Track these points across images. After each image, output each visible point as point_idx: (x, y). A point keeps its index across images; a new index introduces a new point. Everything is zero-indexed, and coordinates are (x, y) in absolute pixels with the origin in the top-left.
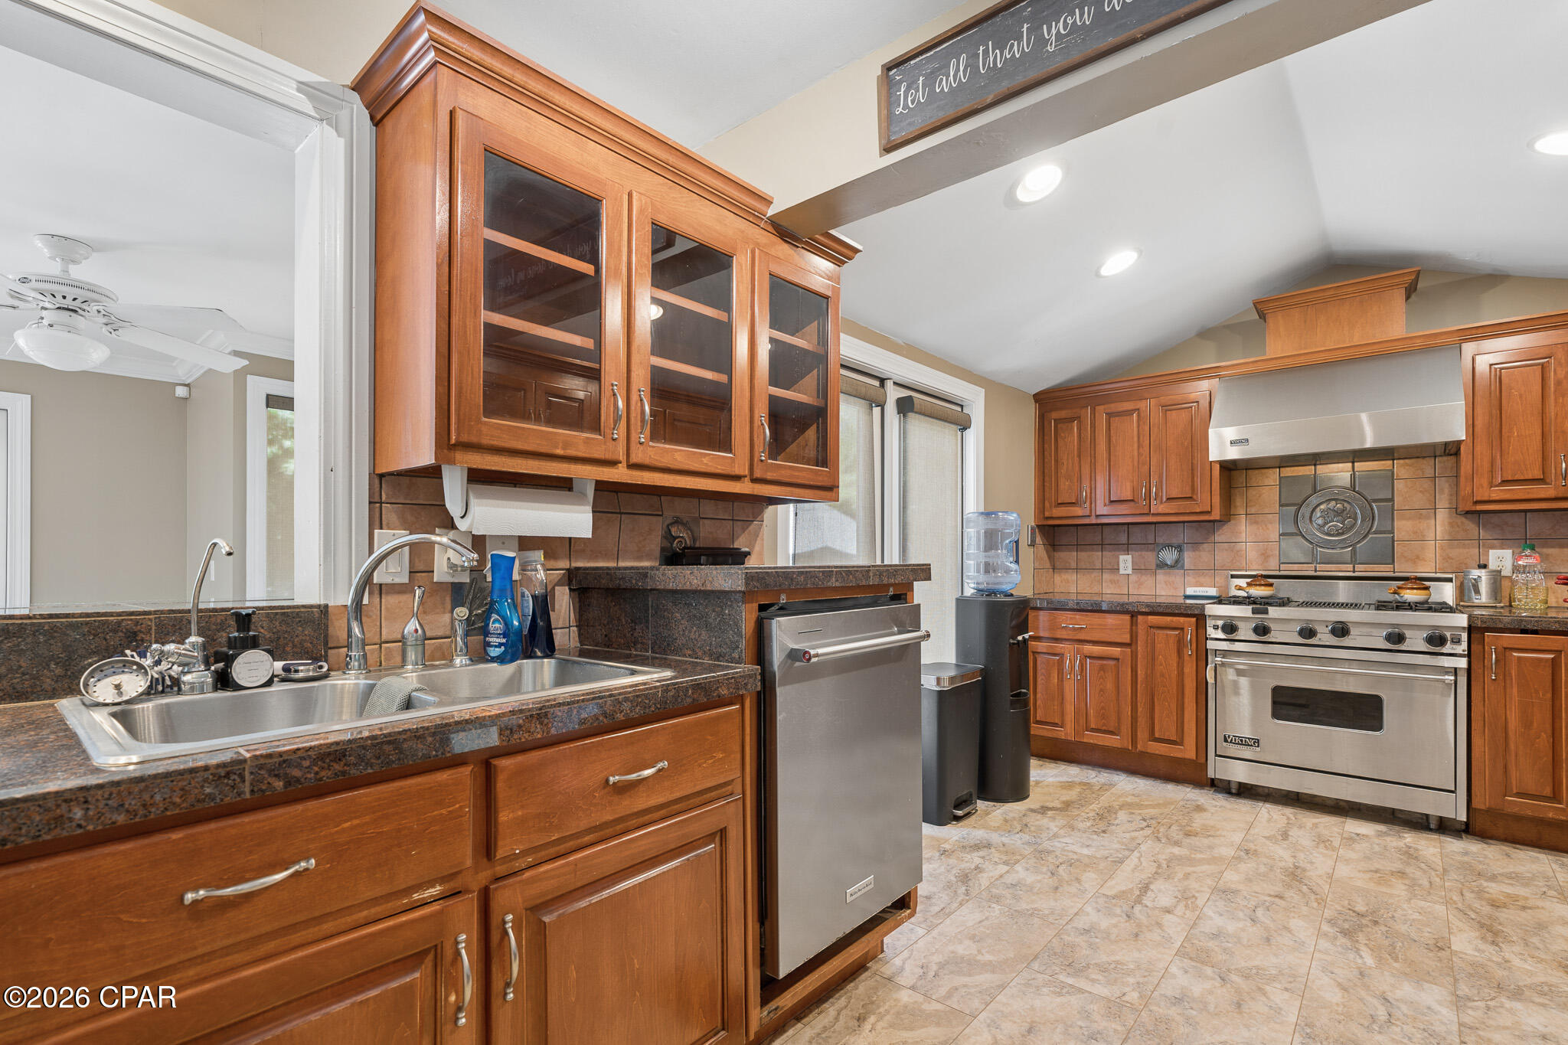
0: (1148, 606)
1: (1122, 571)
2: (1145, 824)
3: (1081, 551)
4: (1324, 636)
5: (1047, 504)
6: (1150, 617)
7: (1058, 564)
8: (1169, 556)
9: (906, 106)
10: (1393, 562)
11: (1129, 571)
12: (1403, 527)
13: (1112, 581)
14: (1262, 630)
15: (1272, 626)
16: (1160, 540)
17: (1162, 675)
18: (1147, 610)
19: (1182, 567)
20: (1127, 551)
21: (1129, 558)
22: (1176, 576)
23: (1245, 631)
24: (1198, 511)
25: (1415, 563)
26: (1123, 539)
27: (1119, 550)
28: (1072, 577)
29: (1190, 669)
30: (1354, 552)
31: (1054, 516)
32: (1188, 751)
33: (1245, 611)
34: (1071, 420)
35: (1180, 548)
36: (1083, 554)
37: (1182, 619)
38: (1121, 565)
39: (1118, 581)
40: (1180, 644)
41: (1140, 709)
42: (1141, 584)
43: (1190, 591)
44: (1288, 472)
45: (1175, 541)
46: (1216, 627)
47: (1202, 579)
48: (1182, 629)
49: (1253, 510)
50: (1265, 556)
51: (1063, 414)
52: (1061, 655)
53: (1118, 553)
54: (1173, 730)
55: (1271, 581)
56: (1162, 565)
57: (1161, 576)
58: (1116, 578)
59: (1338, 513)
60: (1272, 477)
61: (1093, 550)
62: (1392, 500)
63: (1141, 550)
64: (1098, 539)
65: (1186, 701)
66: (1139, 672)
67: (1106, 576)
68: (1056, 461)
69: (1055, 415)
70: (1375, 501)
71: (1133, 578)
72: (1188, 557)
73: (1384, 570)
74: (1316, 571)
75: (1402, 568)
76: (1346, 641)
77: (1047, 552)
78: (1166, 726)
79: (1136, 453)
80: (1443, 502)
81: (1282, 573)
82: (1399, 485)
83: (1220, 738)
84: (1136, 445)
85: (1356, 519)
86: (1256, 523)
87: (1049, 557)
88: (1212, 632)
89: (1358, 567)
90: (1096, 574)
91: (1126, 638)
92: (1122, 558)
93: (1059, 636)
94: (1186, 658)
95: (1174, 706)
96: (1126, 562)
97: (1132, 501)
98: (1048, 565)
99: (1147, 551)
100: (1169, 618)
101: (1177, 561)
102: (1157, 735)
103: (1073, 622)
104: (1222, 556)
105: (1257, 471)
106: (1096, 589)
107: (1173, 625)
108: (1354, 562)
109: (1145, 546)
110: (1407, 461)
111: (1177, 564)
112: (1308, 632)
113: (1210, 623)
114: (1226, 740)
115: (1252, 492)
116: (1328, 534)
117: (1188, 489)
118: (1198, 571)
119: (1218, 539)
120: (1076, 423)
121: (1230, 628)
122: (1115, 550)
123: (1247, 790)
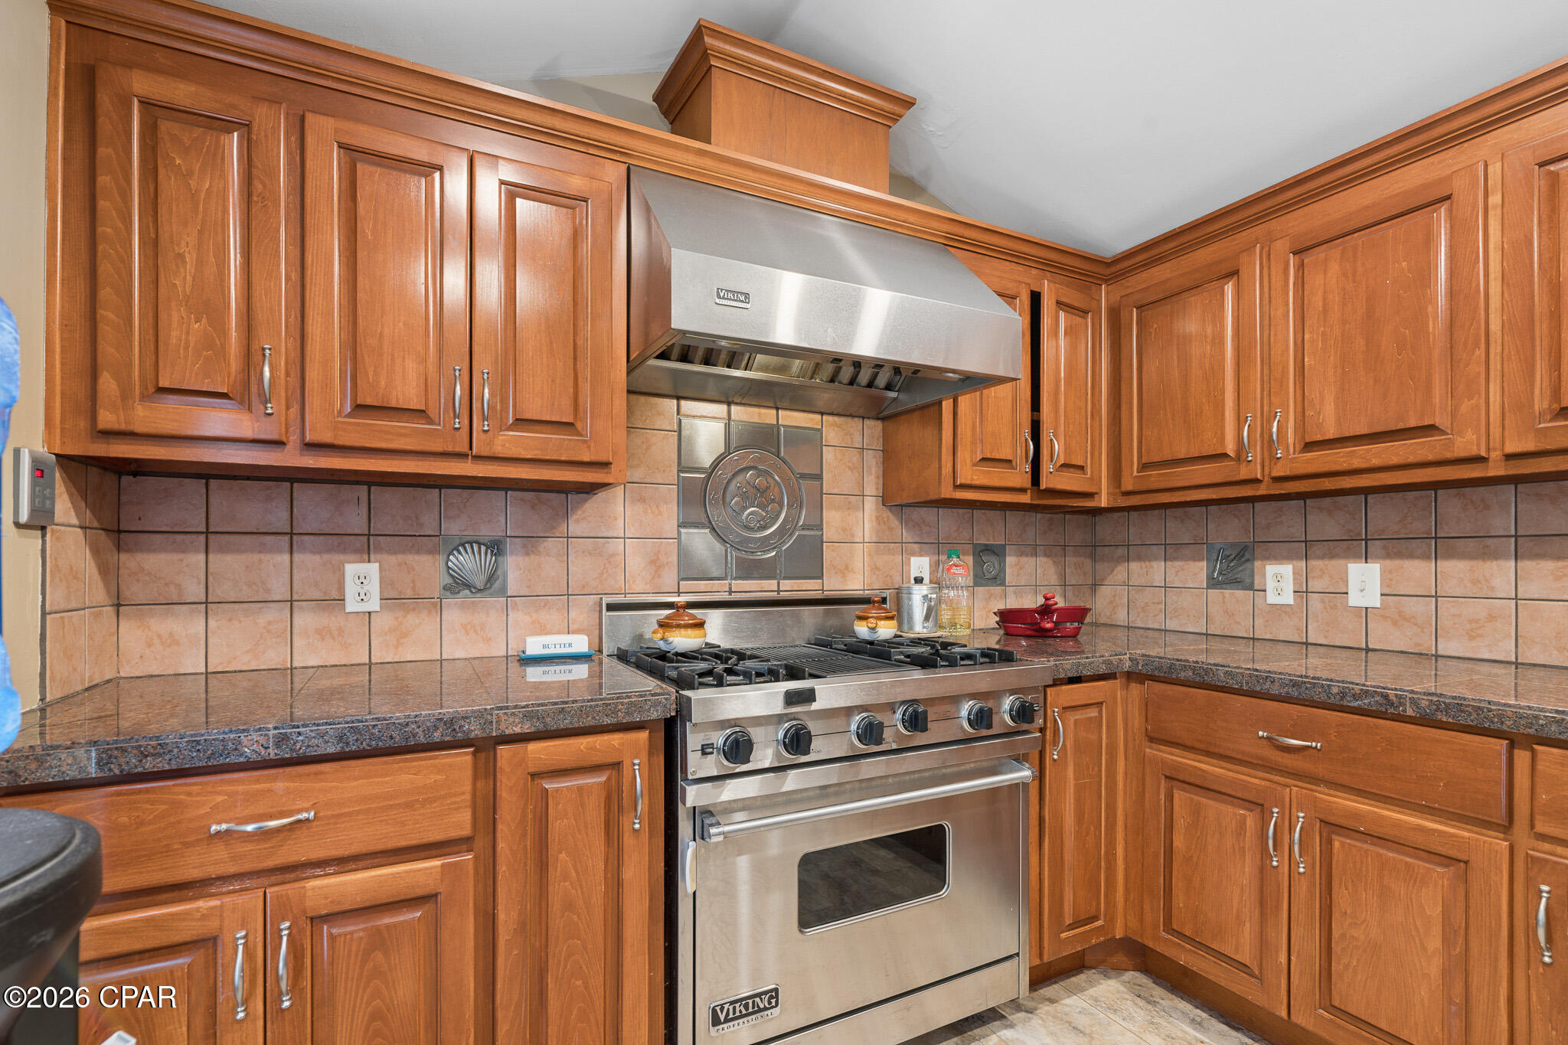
0: (528, 716)
1: (352, 605)
3: (219, 551)
6: (532, 747)
7: (134, 590)
8: (467, 562)
10: (821, 577)
11: (374, 604)
12: (833, 520)
13: (322, 633)
14: (796, 739)
16: (451, 526)
17: (569, 906)
18: (527, 728)
19: (502, 591)
20: (365, 553)
21: (372, 569)
22: (489, 613)
24: (586, 459)
25: (844, 576)
26: (351, 519)
28: (188, 626)
30: (779, 558)
31: (137, 429)
33: (773, 701)
35: (496, 547)
36: (227, 559)
37: (616, 739)
38: (351, 589)
39: (340, 630)
40: (614, 803)
42: (405, 635)
44: (690, 408)
45: (486, 532)
46: (708, 750)
47: (543, 617)
48: (617, 766)
49: (634, 475)
50: (656, 564)
52: (208, 944)
53: (336, 558)
56: (458, 584)
57: (454, 614)
58: (332, 621)
59: (759, 492)
60: (667, 415)
61: (263, 549)
62: (820, 477)
63: (405, 550)
65: (626, 954)
66: (502, 917)
67: (305, 620)
70: (803, 476)
71: (383, 622)
72: (515, 567)
73: (808, 587)
74: (730, 592)
75: (832, 584)
77: (96, 552)
80: (872, 486)
82: (828, 455)
83: (705, 1017)
85: (781, 506)
86: (642, 500)
87: (102, 570)
88: (698, 765)
89: (785, 584)
90: (275, 615)
91: (461, 822)
92: (353, 570)
93: (194, 874)
94: (628, 840)
96: (362, 581)
97: (421, 412)
98: (94, 594)
99: (418, 552)
100: (583, 742)
101: (491, 579)
103: (260, 808)
104: (582, 568)
105: (642, 399)
106: (272, 657)
107: (596, 762)
109: (413, 540)
110: (836, 419)
111: (492, 584)
113: (694, 741)
114: (716, 1022)
116: (747, 528)
117: (566, 402)
118: (535, 599)
119: (575, 528)
120: (234, 141)
121: (738, 749)
122: (329, 550)
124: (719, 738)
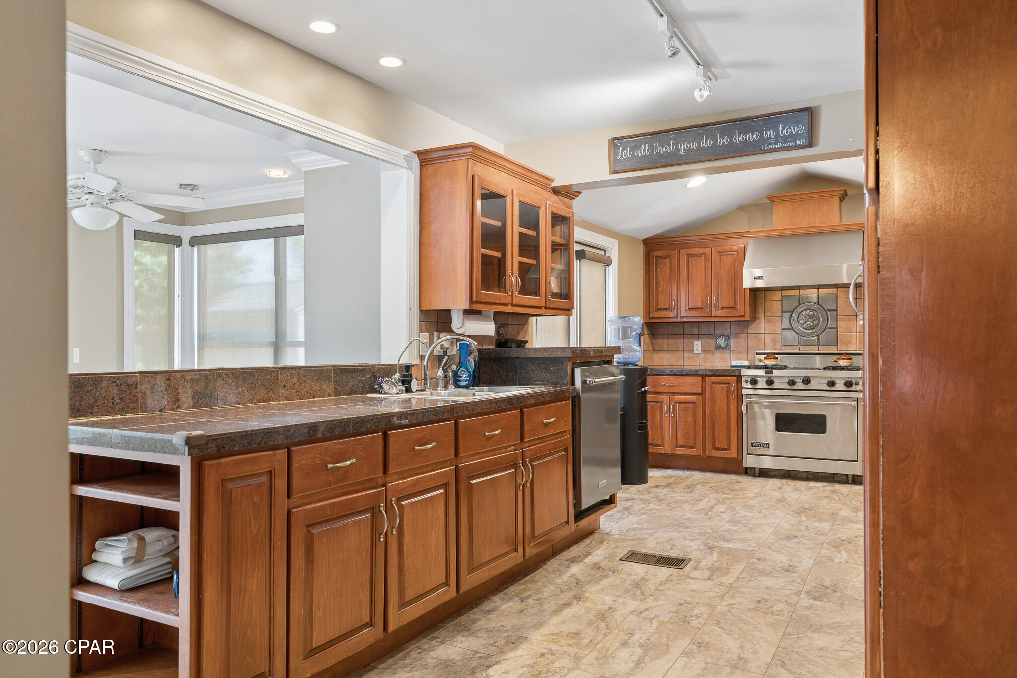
0: (711, 371)
1: (695, 352)
2: (711, 488)
3: (671, 339)
4: (800, 385)
5: (651, 309)
6: (712, 377)
7: (657, 348)
8: (722, 342)
9: (622, 157)
10: (837, 345)
11: (700, 351)
12: (842, 325)
13: (689, 358)
14: (770, 382)
15: (775, 380)
16: (717, 332)
17: (719, 411)
18: (710, 373)
19: (730, 348)
20: (698, 339)
21: (699, 343)
22: (727, 354)
23: (762, 384)
24: (738, 315)
25: (847, 345)
26: (696, 331)
27: (693, 338)
28: (664, 355)
29: (733, 407)
30: (819, 339)
31: (655, 317)
32: (733, 454)
33: (761, 372)
34: (665, 257)
37: (729, 378)
38: (695, 348)
39: (693, 357)
40: (729, 391)
41: (707, 432)
42: (706, 359)
43: (734, 363)
44: (786, 293)
45: (726, 333)
46: (747, 382)
47: (741, 356)
48: (729, 384)
49: (767, 315)
50: (774, 341)
51: (661, 253)
52: (662, 402)
53: (692, 340)
54: (725, 442)
55: (777, 356)
56: (718, 347)
57: (718, 354)
58: (691, 355)
59: (811, 317)
60: (778, 296)
61: (678, 338)
62: (836, 310)
63: (707, 338)
64: (681, 331)
65: (732, 424)
66: (706, 410)
67: (686, 354)
68: (657, 282)
69: (655, 254)
70: (829, 310)
71: (702, 356)
72: (733, 343)
73: (832, 349)
74: (800, 350)
75: (842, 348)
76: (811, 387)
77: (650, 340)
78: (721, 440)
79: (704, 280)
81: (783, 351)
82: (839, 302)
83: (750, 444)
84: (703, 275)
85: (819, 321)
86: (770, 322)
87: (651, 343)
88: (745, 385)
89: (821, 348)
90: (680, 353)
91: (699, 390)
92: (695, 343)
93: (661, 391)
94: (732, 400)
95: (725, 428)
96: (697, 345)
97: (702, 308)
98: (651, 348)
99: (710, 338)
100: (723, 378)
101: (727, 345)
102: (716, 446)
103: (668, 382)
104: (751, 342)
105: (770, 292)
106: (680, 363)
107: (725, 382)
108: (819, 345)
109: (708, 335)
110: (843, 289)
111: (727, 346)
112: (792, 383)
113: (744, 379)
114: (752, 446)
115: (767, 304)
116: (806, 329)
117: (733, 302)
118: (738, 351)
119: (749, 331)
120: (668, 260)
121: (754, 382)
122: (691, 338)
123: (764, 473)
124: (749, 380)
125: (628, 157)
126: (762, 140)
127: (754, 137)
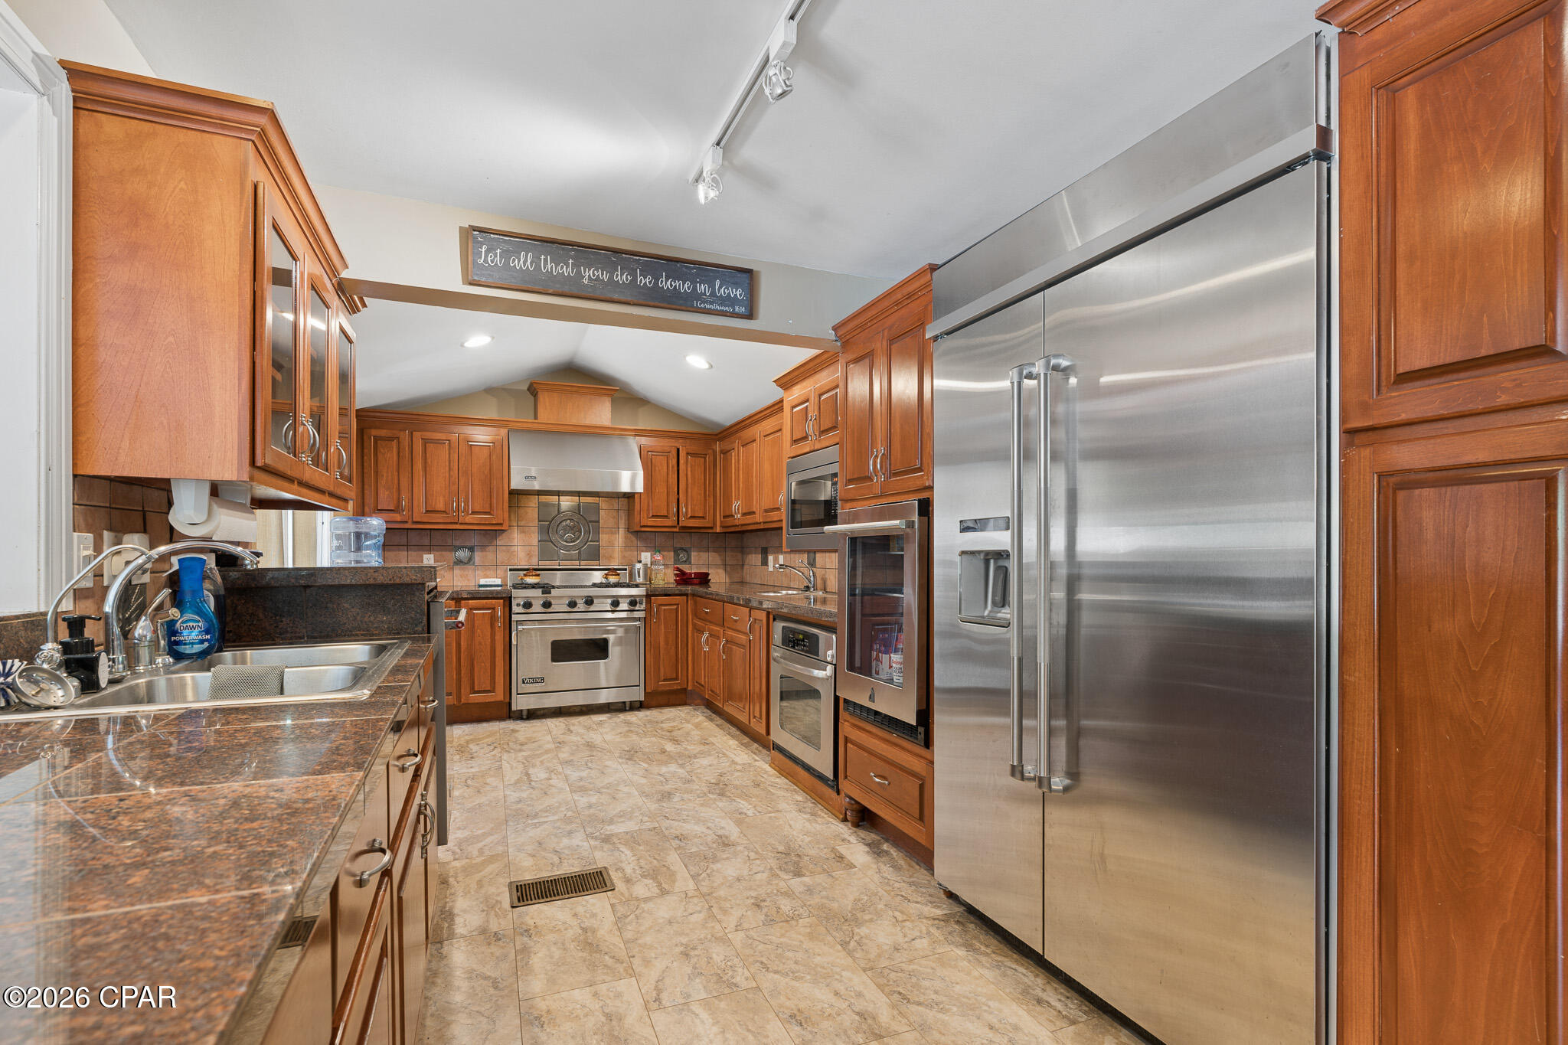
0: (469, 592)
2: (492, 747)
3: (389, 551)
4: (581, 606)
5: (366, 510)
6: (469, 601)
8: (462, 554)
9: (486, 261)
10: (598, 559)
12: (604, 538)
14: (547, 605)
15: (553, 602)
16: (457, 543)
17: (480, 643)
18: (466, 595)
19: (474, 564)
20: (429, 551)
21: (433, 556)
22: (469, 571)
23: (537, 606)
24: (495, 522)
25: (608, 559)
26: (426, 541)
27: (423, 550)
29: (499, 637)
30: (579, 553)
32: (499, 695)
33: (538, 592)
34: (390, 439)
35: (472, 549)
36: (390, 553)
37: (494, 601)
40: (493, 618)
41: (463, 672)
43: (483, 581)
44: (543, 498)
45: (468, 544)
46: (518, 605)
47: (488, 573)
48: (494, 609)
49: (522, 523)
50: (529, 555)
51: (383, 433)
53: (421, 553)
54: (488, 682)
55: (538, 572)
56: (459, 562)
57: (457, 571)
59: (572, 528)
60: (534, 501)
61: (399, 550)
62: (599, 522)
63: (442, 550)
64: (404, 541)
65: (497, 659)
68: (376, 472)
69: (374, 432)
70: (591, 522)
72: (478, 556)
73: (593, 564)
74: (559, 565)
75: (603, 562)
76: (592, 608)
78: (482, 680)
79: (447, 475)
80: (622, 525)
81: (542, 567)
82: (602, 513)
83: (520, 681)
84: (447, 468)
85: (581, 532)
86: (524, 532)
88: (515, 609)
89: (582, 563)
92: (427, 557)
94: (498, 628)
95: (488, 665)
96: (430, 560)
97: (445, 511)
99: (445, 550)
100: (484, 602)
101: (470, 559)
102: (476, 689)
104: (501, 556)
105: (527, 495)
107: (488, 606)
108: (579, 560)
109: (444, 547)
110: (605, 500)
111: (470, 561)
112: (573, 604)
113: (514, 603)
114: (524, 682)
115: (521, 511)
116: (566, 542)
117: (488, 505)
118: (485, 567)
119: (499, 542)
120: (395, 443)
121: (528, 605)
122: (419, 550)
123: (532, 715)
124: (522, 602)
125: (496, 264)
126: (695, 295)
127: (685, 287)
